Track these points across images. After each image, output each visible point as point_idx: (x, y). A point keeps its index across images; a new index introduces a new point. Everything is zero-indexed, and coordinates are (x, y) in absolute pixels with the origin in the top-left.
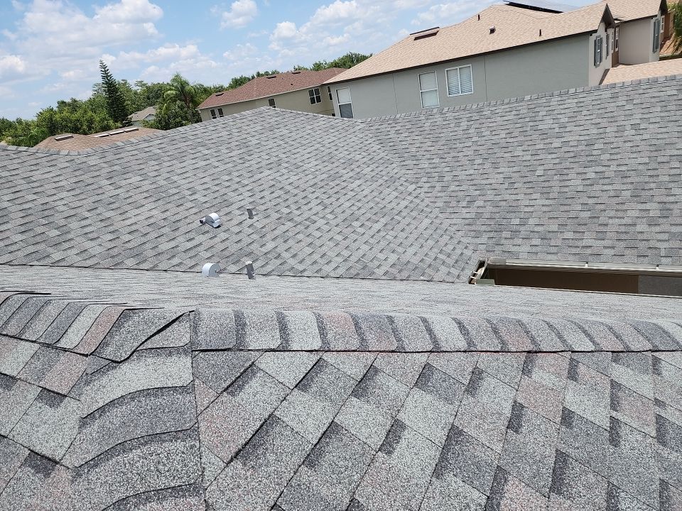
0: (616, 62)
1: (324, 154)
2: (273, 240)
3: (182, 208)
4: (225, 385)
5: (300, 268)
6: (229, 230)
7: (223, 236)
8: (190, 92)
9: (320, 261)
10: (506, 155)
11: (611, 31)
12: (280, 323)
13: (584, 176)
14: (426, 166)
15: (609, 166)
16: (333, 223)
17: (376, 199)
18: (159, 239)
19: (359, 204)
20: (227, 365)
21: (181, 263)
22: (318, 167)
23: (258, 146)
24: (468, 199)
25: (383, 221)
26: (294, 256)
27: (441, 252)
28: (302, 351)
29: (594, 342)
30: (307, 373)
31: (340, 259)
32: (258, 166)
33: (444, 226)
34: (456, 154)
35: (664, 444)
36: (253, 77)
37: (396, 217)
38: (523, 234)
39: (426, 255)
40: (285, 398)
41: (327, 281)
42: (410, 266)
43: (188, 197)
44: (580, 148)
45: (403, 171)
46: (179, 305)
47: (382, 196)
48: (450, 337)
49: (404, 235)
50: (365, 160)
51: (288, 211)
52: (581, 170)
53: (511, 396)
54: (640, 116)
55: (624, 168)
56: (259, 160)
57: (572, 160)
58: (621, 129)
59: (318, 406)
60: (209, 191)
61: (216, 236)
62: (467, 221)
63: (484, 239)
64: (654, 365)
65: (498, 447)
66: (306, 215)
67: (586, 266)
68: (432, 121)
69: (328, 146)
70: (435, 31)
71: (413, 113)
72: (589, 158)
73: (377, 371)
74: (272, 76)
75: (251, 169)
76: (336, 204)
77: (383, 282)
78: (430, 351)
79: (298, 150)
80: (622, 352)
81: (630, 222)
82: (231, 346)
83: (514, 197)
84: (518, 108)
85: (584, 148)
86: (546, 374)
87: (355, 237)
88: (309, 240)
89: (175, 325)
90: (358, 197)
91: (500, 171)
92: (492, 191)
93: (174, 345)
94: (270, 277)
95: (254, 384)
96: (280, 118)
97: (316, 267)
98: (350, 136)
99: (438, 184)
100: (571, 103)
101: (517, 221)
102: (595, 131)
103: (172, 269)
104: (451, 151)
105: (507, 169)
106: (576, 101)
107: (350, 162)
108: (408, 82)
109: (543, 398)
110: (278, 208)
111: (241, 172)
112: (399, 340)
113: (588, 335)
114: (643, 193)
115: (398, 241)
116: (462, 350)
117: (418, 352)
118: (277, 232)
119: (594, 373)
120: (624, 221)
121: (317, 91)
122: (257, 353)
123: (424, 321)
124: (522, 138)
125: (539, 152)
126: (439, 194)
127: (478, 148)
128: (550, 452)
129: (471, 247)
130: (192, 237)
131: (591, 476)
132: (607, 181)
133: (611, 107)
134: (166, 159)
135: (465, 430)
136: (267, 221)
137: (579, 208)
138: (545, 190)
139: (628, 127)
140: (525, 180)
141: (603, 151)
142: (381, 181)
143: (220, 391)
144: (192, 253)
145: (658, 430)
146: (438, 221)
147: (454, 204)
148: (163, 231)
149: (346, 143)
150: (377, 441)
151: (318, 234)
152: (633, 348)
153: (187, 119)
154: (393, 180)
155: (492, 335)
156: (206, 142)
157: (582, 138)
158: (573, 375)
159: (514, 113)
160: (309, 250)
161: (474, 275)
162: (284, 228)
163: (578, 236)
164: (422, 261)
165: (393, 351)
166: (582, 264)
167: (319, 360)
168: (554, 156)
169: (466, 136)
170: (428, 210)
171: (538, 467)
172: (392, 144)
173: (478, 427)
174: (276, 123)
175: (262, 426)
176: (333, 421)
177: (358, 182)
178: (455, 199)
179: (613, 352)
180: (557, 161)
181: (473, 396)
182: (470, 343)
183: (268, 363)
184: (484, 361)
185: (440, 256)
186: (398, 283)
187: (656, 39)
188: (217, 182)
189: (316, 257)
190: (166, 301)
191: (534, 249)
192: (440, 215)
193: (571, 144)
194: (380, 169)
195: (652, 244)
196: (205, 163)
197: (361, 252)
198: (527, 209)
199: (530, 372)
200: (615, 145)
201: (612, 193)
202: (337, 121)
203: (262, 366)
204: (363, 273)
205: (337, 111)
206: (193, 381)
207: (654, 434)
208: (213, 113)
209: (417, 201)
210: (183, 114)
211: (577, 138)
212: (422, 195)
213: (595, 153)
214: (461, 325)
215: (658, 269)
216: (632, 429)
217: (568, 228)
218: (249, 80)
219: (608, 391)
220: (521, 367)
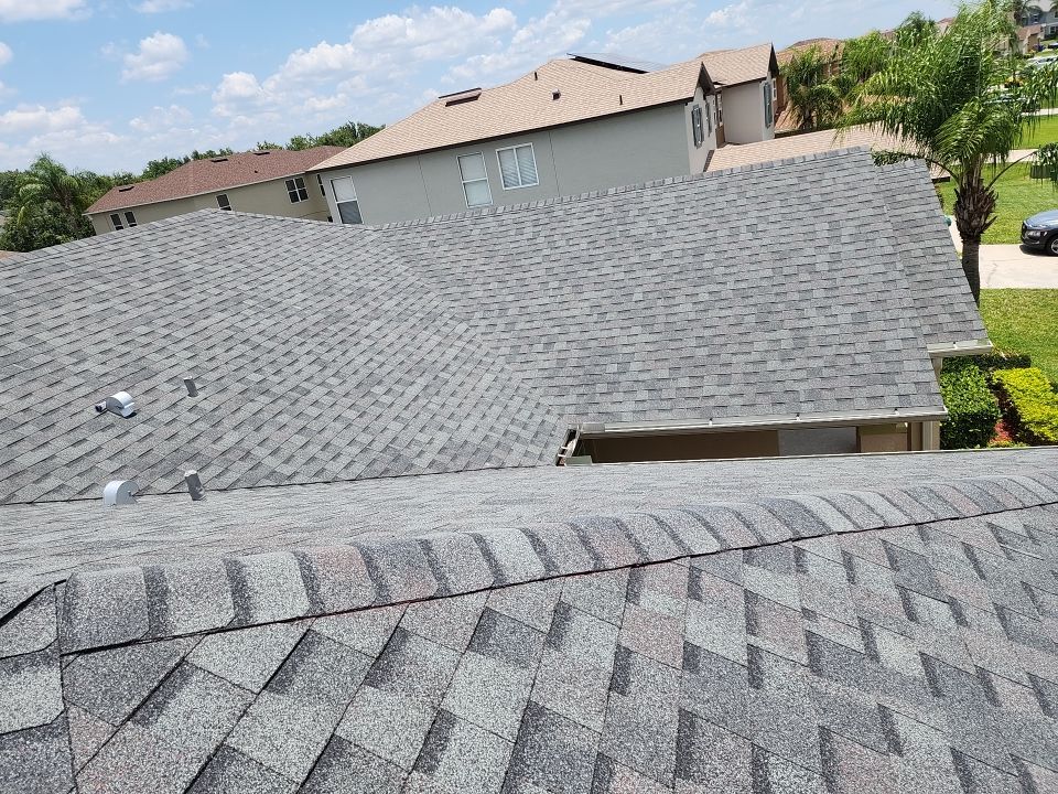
0: (722, 142)
1: (317, 281)
2: (235, 428)
3: (59, 388)
4: (129, 709)
5: (287, 470)
6: (152, 418)
7: (143, 430)
8: (69, 186)
9: (321, 455)
10: (591, 273)
11: (711, 99)
12: (232, 579)
13: (695, 299)
14: (480, 294)
15: (725, 283)
16: (340, 391)
17: (407, 348)
18: (15, 448)
19: (381, 358)
20: (130, 671)
21: (61, 487)
22: (308, 303)
23: (200, 273)
24: (544, 340)
25: (422, 382)
26: (274, 453)
27: (513, 421)
28: (275, 622)
29: (718, 538)
30: (285, 660)
31: (355, 450)
32: (201, 306)
33: (514, 383)
34: (521, 275)
35: (818, 672)
36: (187, 160)
37: (441, 375)
38: (624, 386)
39: (492, 428)
40: (245, 712)
41: (334, 488)
42: (469, 449)
43: (72, 368)
44: (686, 260)
45: (447, 304)
46: (40, 570)
47: (417, 343)
48: (520, 560)
49: (456, 400)
50: (384, 288)
51: (259, 377)
52: (690, 290)
53: (613, 639)
54: (756, 214)
55: (743, 285)
56: (203, 296)
57: (678, 277)
58: (734, 233)
59: (306, 714)
60: (110, 355)
61: (128, 432)
62: (546, 373)
63: (572, 399)
64: (797, 560)
65: (597, 724)
66: (290, 384)
67: (711, 424)
68: (482, 226)
69: (323, 268)
70: (476, 93)
71: (454, 216)
72: (699, 274)
73: (405, 635)
74: (222, 158)
75: (189, 312)
76: (342, 361)
77: (427, 478)
78: (491, 588)
79: (271, 277)
80: (756, 547)
81: (757, 357)
82: (139, 636)
83: (606, 334)
84: (601, 206)
85: (691, 259)
86: (659, 595)
87: (378, 410)
88: (301, 423)
89: (25, 612)
90: (377, 347)
91: (586, 296)
92: (577, 327)
93: (25, 651)
94: (235, 492)
95: (187, 697)
96: (237, 226)
97: (314, 467)
98: (358, 252)
99: (499, 321)
100: (669, 197)
101: (614, 368)
102: (703, 236)
103: (45, 498)
104: (514, 270)
105: (594, 294)
106: (675, 194)
107: (362, 292)
108: (443, 169)
109: (657, 633)
110: (240, 374)
111: (170, 319)
112: (440, 578)
113: (711, 529)
114: (770, 318)
115: (447, 412)
116: (539, 577)
117: (471, 592)
118: (240, 416)
119: (722, 584)
120: (751, 358)
121: (300, 182)
122: (191, 640)
123: (479, 539)
124: (609, 249)
125: (634, 267)
126: (504, 336)
127: (551, 265)
128: (671, 715)
129: (556, 411)
130: (81, 438)
131: (728, 740)
132: (723, 304)
133: (720, 202)
134: (24, 303)
135: (548, 706)
136: (223, 397)
137: (694, 343)
138: (648, 321)
139: (744, 229)
140: (620, 308)
141: (716, 263)
142: (412, 321)
143: (119, 721)
144: (82, 467)
145: (810, 654)
146: (504, 376)
147: (525, 349)
148: (25, 431)
149: (351, 263)
150: (409, 754)
151: (314, 411)
152: (769, 540)
153: (67, 232)
154: (431, 318)
155: (580, 548)
156: (102, 271)
157: (688, 246)
158: (694, 592)
159: (596, 213)
160: (300, 440)
161: (563, 452)
162: (254, 407)
163: (696, 382)
164: (486, 438)
165: (431, 598)
166: (704, 421)
167: (305, 634)
168: (654, 272)
169: (533, 248)
170: (490, 360)
171: (656, 741)
172: (425, 263)
173: (567, 696)
174: (230, 235)
175: (203, 769)
176: (333, 735)
177: (375, 324)
178: (526, 340)
179: (744, 549)
180: (659, 279)
181: (557, 648)
182: (549, 565)
183: (211, 655)
184: (571, 590)
185: (512, 428)
186: (452, 477)
187: (768, 109)
188: (125, 338)
189: (313, 450)
190: (15, 566)
191: (640, 407)
192: (507, 366)
193: (675, 254)
194: (411, 301)
195: (789, 385)
196: (100, 307)
197: (389, 435)
198: (626, 350)
199: (636, 596)
200: (729, 254)
201: (732, 320)
202: (334, 229)
203: (199, 662)
204: (395, 467)
205: (335, 214)
206: (66, 710)
207: (805, 661)
208: (116, 219)
209: (471, 348)
210: (58, 224)
211: (681, 246)
212: (479, 338)
213: (705, 265)
214: (534, 539)
215: (799, 420)
216: (778, 658)
217: (682, 371)
218: (180, 164)
219: (741, 608)
220: (624, 591)
